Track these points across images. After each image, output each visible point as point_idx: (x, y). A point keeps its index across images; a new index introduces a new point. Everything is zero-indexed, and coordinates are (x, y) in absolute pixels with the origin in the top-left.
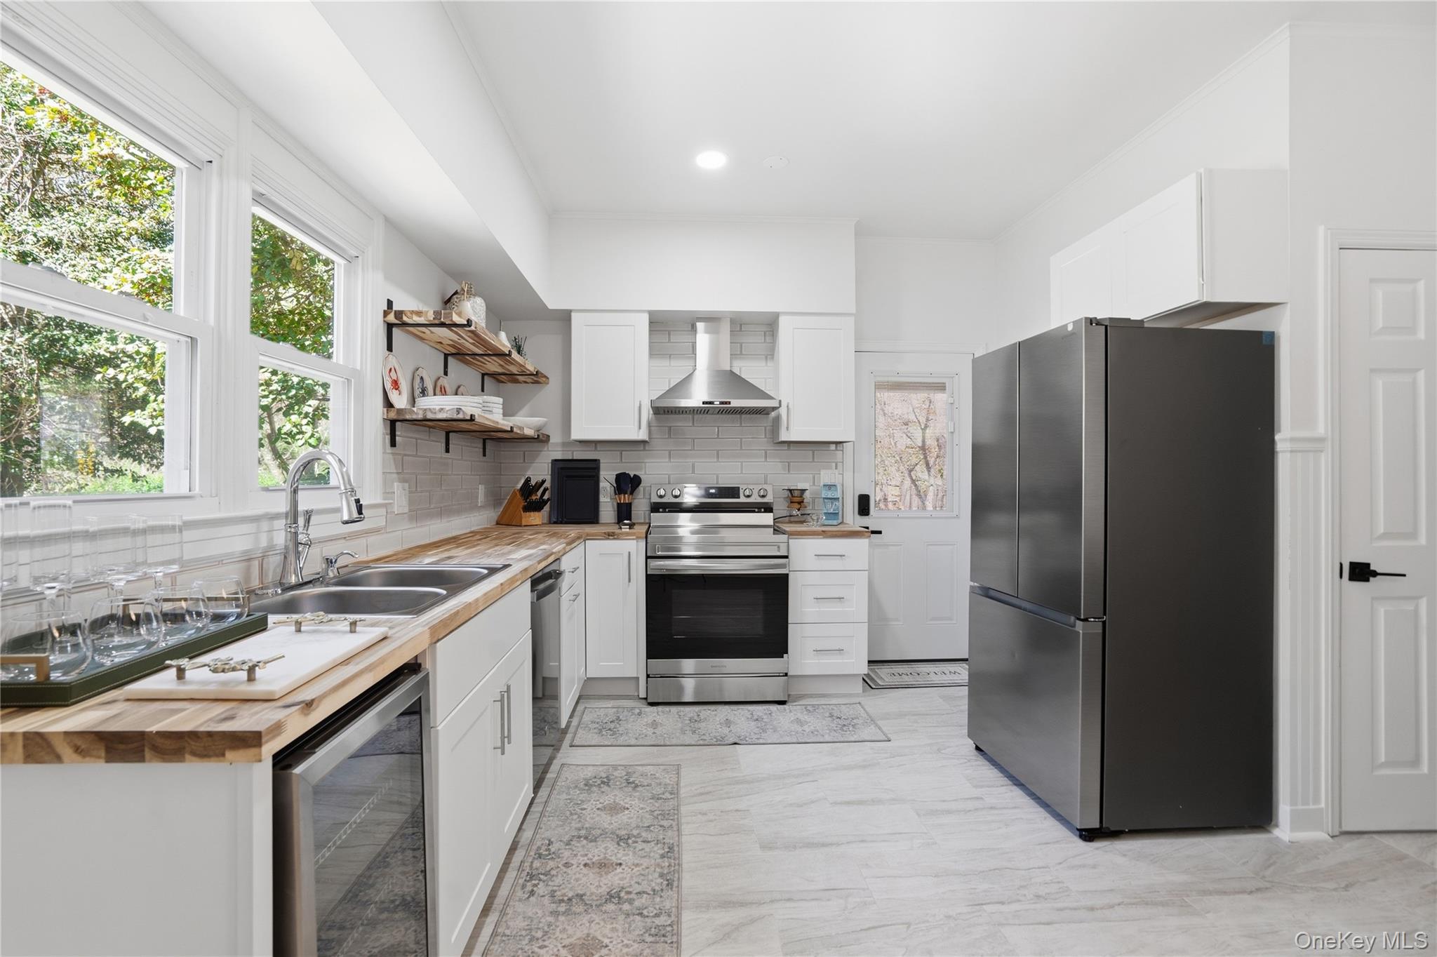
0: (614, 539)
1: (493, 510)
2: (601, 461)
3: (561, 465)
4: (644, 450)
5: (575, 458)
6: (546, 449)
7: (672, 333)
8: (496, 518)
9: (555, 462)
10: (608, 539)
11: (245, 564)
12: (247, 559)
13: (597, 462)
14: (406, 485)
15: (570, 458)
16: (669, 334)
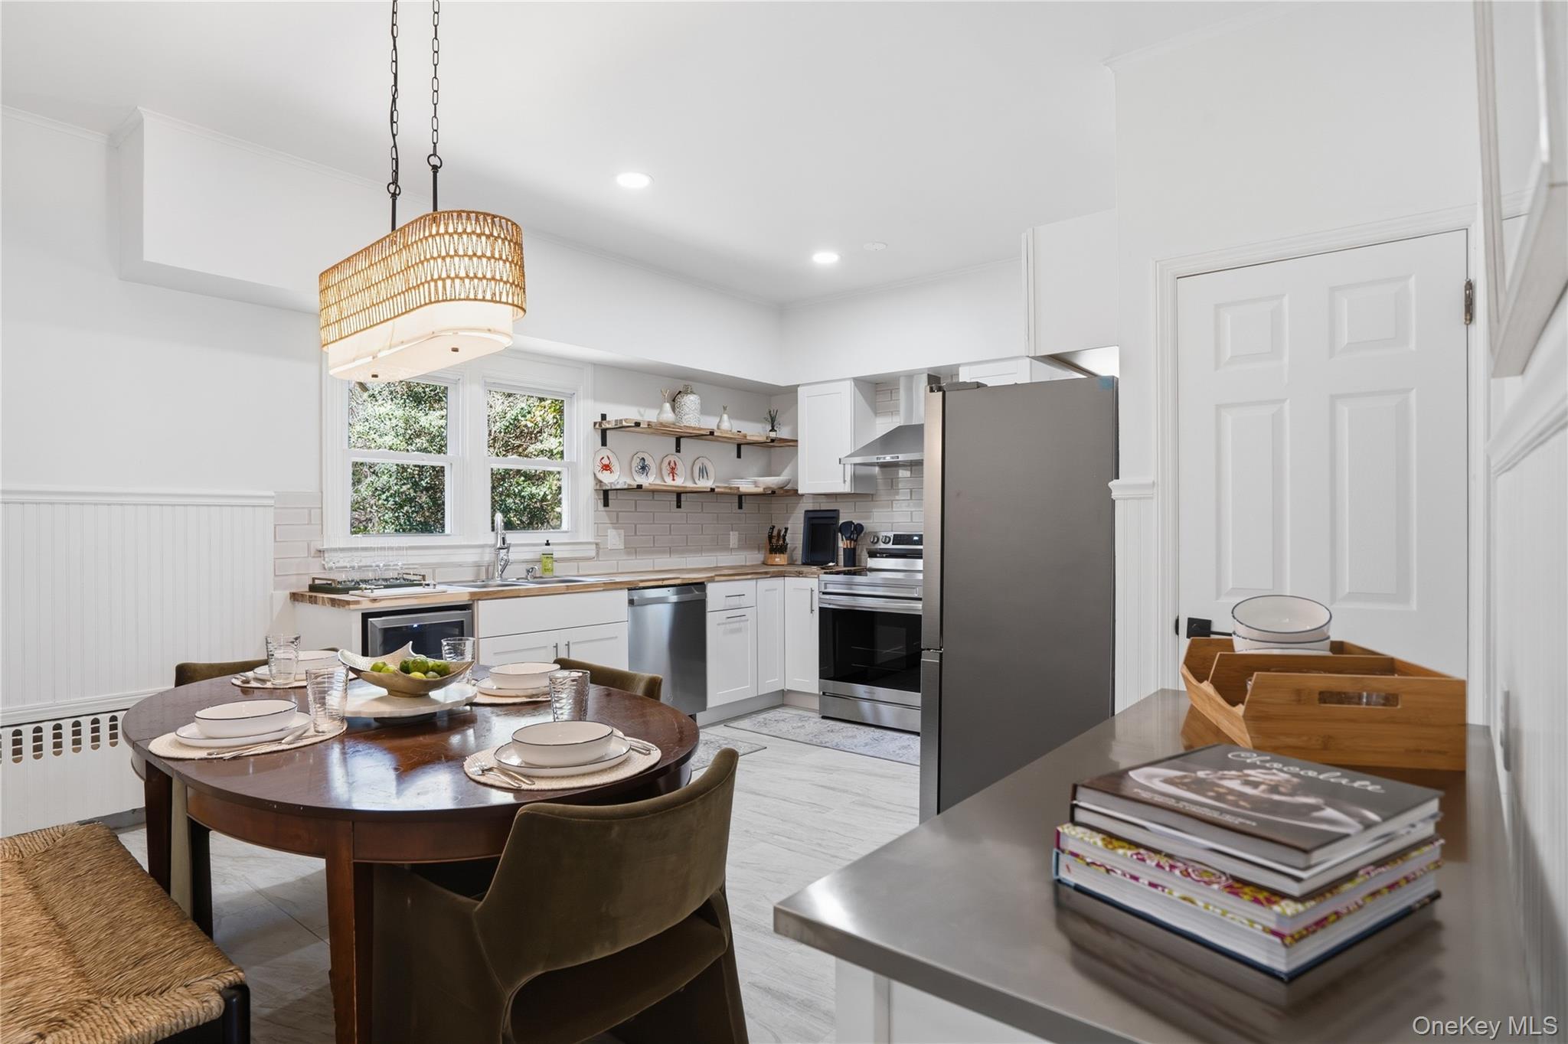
0: (803, 577)
1: (757, 552)
2: (841, 511)
3: (811, 515)
4: (872, 500)
5: (822, 509)
6: (801, 502)
7: (893, 391)
8: (762, 559)
9: (807, 512)
10: (799, 577)
11: (476, 568)
12: (478, 566)
13: (836, 511)
14: (622, 531)
15: (818, 509)
16: (891, 393)
